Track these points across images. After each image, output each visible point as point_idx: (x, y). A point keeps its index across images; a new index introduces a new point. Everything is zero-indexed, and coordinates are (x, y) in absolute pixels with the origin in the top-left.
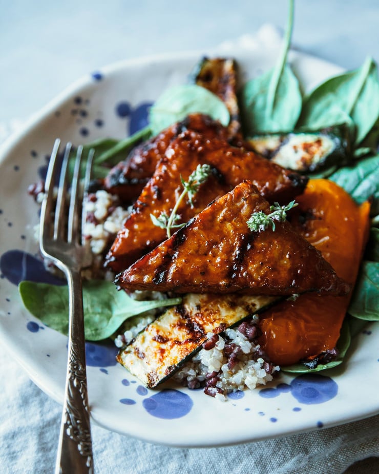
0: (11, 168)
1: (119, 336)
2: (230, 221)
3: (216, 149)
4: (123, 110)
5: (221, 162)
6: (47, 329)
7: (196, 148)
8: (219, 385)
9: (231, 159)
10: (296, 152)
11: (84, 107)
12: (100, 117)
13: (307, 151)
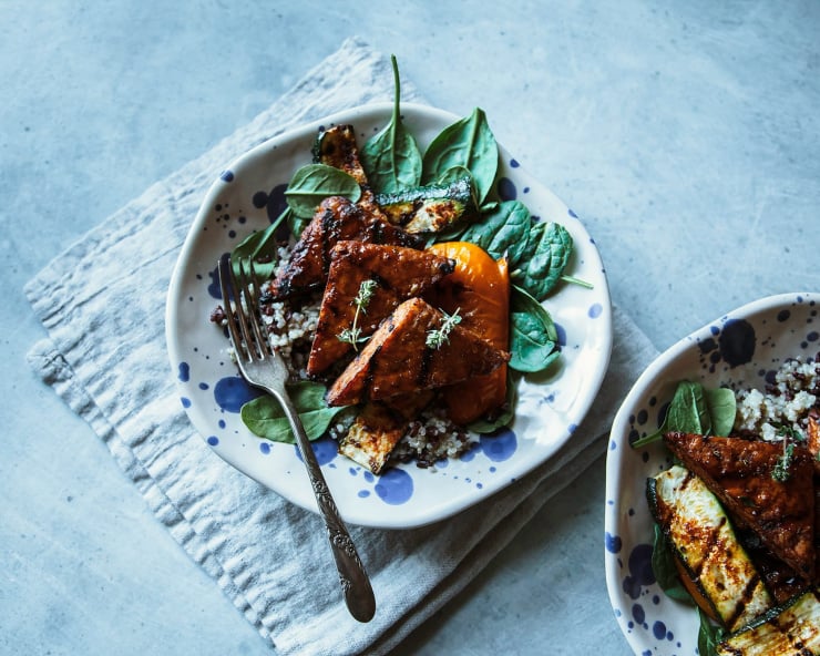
0: (187, 301)
1: (332, 430)
4: (260, 200)
6: (275, 444)
8: (428, 457)
11: (225, 211)
12: (242, 215)
13: (441, 215)
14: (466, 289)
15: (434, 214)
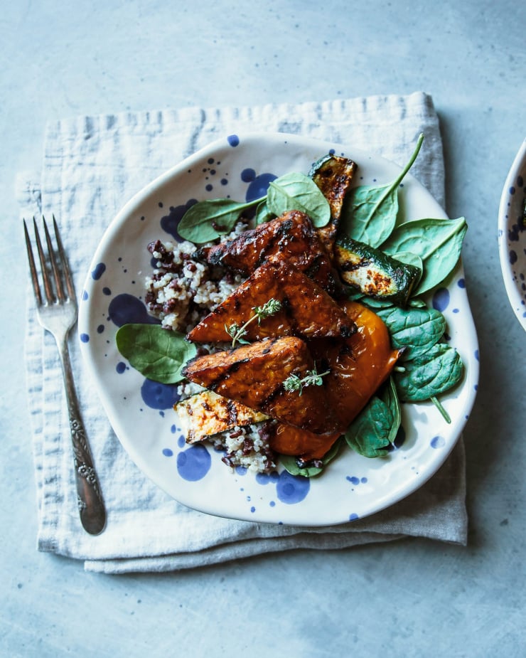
0: (139, 218)
1: (182, 386)
2: (274, 371)
3: (294, 283)
4: (248, 176)
5: (294, 296)
6: (132, 369)
7: (280, 278)
8: (233, 459)
9: (302, 297)
10: (369, 278)
11: (214, 166)
12: (226, 178)
13: (376, 284)
14: (351, 356)
15: (372, 279)
